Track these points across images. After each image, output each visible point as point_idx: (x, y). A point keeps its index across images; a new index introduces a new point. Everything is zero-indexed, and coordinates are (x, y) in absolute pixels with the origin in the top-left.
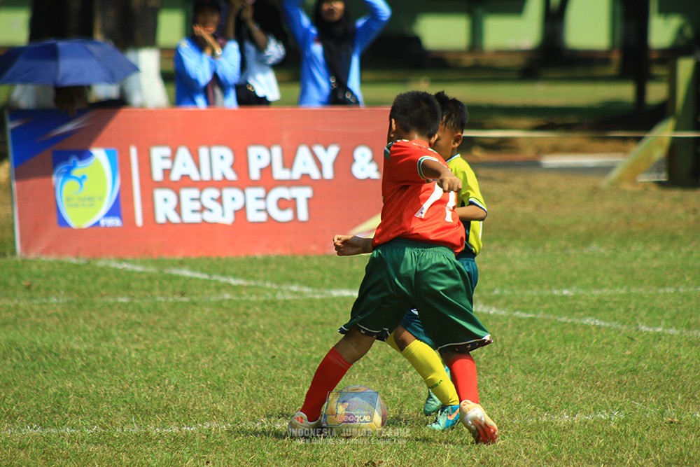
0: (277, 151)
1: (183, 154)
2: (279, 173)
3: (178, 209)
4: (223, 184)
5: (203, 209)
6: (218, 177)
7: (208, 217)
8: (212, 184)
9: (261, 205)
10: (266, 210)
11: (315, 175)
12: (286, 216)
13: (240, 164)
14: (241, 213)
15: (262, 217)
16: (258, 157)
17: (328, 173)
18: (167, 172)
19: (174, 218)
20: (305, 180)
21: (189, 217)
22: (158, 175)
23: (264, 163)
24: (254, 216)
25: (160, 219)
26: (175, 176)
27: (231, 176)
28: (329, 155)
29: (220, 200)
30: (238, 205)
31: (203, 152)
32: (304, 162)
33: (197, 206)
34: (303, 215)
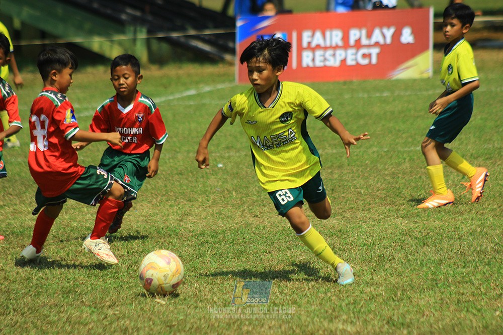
0: (364, 32)
1: (318, 34)
2: (364, 41)
3: (313, 60)
4: (336, 47)
5: (325, 60)
6: (334, 44)
7: (328, 64)
8: (331, 47)
9: (354, 57)
10: (356, 60)
11: (382, 41)
12: (365, 62)
13: (346, 38)
14: (344, 61)
15: (353, 63)
16: (354, 34)
17: (389, 41)
18: (309, 43)
19: (311, 65)
20: (377, 44)
21: (319, 63)
22: (305, 44)
23: (357, 37)
24: (350, 62)
25: (304, 64)
26: (313, 45)
27: (340, 43)
28: (389, 32)
29: (334, 55)
30: (343, 57)
31: (328, 33)
32: (377, 36)
33: (322, 58)
34: (374, 60)
